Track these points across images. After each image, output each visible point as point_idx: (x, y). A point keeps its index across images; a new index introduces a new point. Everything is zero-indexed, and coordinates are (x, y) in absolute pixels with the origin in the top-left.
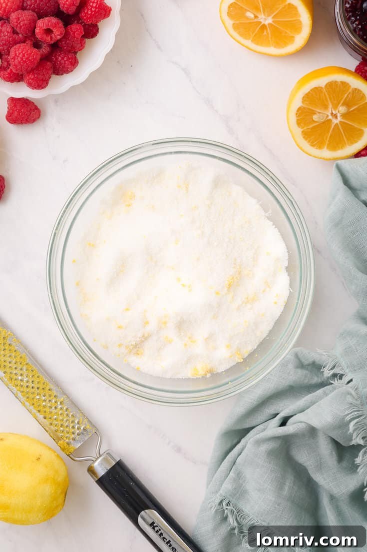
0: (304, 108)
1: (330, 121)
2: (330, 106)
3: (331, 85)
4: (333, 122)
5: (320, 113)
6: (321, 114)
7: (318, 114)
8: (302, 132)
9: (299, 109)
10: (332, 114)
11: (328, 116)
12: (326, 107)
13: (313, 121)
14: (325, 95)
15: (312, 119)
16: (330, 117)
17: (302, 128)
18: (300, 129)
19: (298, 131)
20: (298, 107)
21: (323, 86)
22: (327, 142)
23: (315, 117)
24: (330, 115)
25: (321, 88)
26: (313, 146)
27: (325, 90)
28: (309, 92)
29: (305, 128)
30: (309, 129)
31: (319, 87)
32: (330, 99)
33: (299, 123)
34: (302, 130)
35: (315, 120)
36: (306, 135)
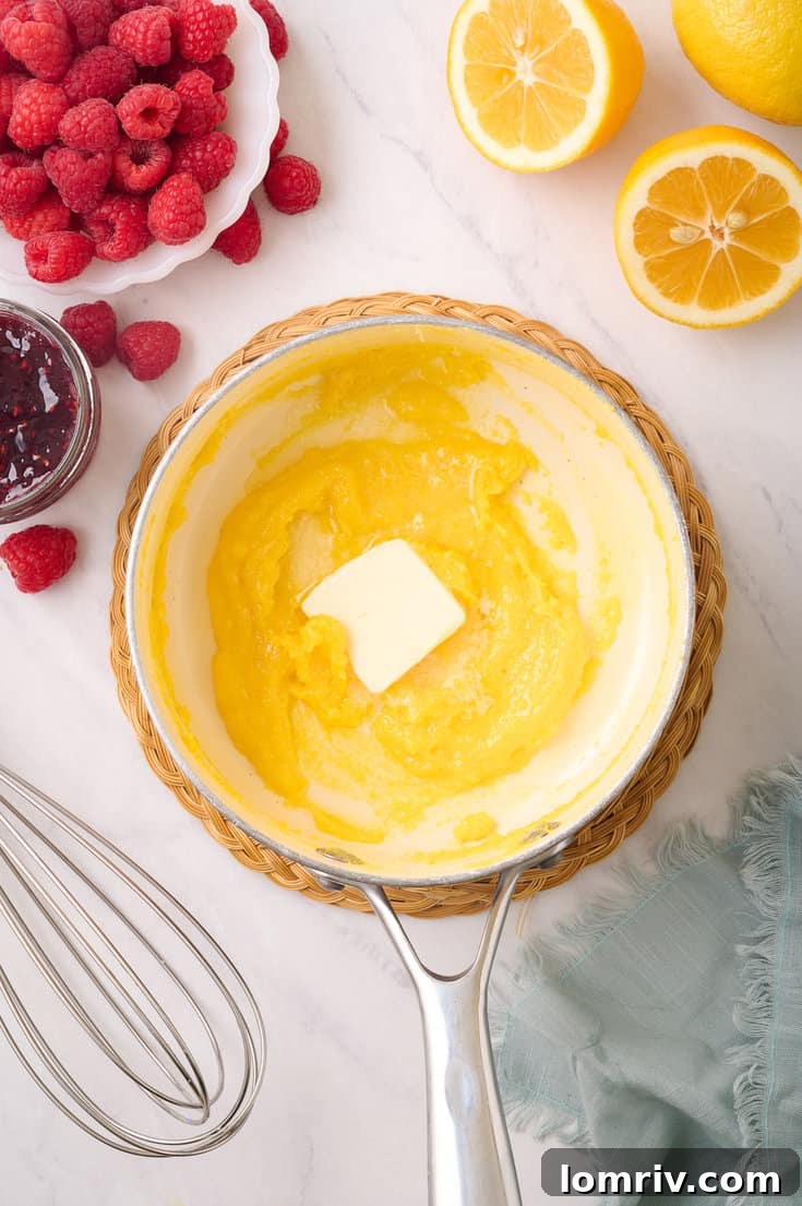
0: (652, 212)
1: (708, 242)
2: (709, 212)
3: (714, 165)
4: (714, 245)
5: (685, 224)
6: (688, 228)
7: (682, 227)
8: (646, 264)
9: (641, 213)
10: (712, 227)
11: (703, 232)
12: (699, 212)
13: (670, 240)
14: (698, 183)
15: (668, 235)
16: (708, 235)
17: (645, 256)
18: (640, 257)
19: (637, 262)
20: (638, 209)
21: (696, 167)
22: (699, 289)
23: (675, 233)
24: (707, 229)
25: (692, 169)
26: (666, 294)
27: (698, 175)
28: (665, 178)
29: (652, 256)
30: (660, 258)
31: (686, 168)
32: (710, 194)
33: (640, 244)
34: (645, 259)
35: (675, 239)
36: (654, 271)
